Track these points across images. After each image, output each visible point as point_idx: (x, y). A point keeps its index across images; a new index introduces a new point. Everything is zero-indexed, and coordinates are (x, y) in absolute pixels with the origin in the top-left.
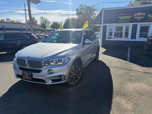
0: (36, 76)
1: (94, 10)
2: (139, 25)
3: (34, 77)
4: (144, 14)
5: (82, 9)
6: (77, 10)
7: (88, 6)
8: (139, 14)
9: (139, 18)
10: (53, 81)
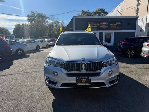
0: (96, 80)
1: (47, 18)
2: (104, 32)
3: (92, 81)
4: (108, 24)
5: (33, 15)
6: (28, 16)
7: (40, 13)
8: (104, 23)
9: (104, 27)
10: (111, 83)
